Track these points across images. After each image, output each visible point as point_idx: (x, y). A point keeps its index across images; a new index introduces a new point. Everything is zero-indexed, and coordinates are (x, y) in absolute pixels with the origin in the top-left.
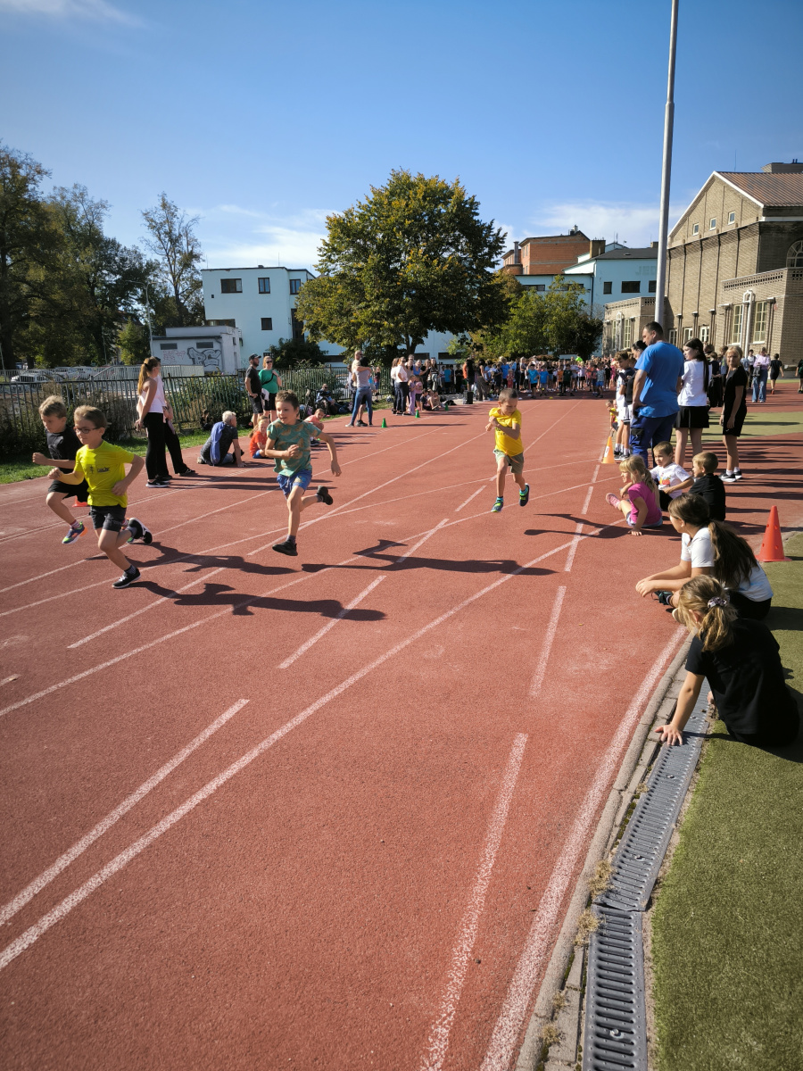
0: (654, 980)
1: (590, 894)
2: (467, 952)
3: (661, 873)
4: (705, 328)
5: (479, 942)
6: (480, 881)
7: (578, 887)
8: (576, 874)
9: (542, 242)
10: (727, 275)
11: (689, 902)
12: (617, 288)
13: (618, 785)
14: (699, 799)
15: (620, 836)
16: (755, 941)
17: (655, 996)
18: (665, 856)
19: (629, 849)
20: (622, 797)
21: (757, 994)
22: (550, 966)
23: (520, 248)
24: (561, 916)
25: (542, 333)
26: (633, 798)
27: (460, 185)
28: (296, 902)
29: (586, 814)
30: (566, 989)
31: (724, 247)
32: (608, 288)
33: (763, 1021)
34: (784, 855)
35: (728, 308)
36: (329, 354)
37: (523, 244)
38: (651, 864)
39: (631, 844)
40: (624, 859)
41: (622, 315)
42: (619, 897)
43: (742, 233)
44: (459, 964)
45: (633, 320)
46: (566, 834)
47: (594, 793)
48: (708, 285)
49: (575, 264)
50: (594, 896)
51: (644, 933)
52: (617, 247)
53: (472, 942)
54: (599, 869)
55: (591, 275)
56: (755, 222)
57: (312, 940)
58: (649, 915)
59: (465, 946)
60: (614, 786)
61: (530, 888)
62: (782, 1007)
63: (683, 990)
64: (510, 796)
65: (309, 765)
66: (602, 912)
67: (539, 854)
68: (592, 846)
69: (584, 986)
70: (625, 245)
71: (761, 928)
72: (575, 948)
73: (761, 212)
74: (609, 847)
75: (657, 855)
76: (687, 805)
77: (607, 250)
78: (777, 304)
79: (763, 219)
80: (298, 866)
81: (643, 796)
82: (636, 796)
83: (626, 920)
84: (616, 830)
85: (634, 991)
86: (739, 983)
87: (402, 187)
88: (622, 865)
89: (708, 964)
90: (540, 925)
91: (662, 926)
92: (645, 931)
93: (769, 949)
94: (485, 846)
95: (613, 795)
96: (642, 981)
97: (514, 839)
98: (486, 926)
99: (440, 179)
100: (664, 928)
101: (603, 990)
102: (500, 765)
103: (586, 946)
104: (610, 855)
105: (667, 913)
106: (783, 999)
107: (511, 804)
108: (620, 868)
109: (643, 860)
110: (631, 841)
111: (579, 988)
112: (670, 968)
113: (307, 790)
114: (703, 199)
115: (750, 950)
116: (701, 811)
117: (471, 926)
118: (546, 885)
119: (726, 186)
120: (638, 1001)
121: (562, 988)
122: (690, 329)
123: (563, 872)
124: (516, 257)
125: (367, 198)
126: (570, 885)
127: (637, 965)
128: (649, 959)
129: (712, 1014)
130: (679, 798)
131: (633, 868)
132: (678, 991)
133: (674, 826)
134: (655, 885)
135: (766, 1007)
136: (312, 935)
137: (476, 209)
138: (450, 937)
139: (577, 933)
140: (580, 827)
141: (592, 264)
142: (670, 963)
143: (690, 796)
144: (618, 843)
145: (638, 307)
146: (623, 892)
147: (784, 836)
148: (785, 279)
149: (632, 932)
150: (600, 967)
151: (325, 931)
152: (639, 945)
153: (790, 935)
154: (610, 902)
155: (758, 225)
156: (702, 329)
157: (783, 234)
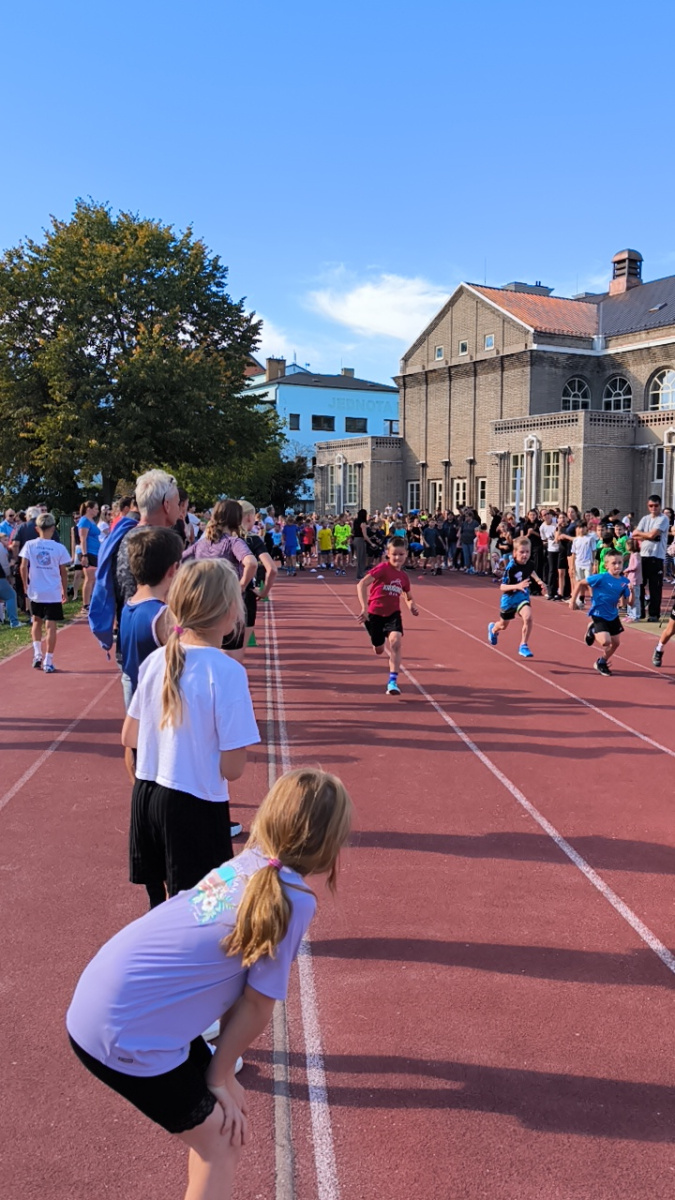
4: (461, 482)
10: (488, 414)
12: (306, 422)
31: (481, 378)
35: (503, 457)
41: (342, 458)
43: (506, 364)
45: (360, 466)
48: (462, 424)
52: (299, 370)
56: (523, 349)
70: (309, 369)
73: (530, 338)
77: (288, 372)
78: (574, 455)
79: (534, 347)
114: (448, 316)
119: (479, 301)
122: (438, 483)
141: (273, 388)
145: (368, 449)
148: (581, 423)
155: (529, 353)
156: (456, 482)
157: (556, 367)
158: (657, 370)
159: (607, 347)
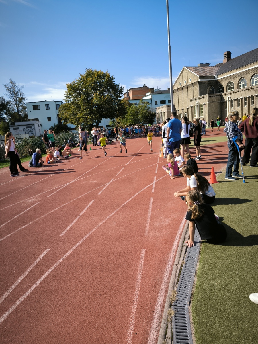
0: (194, 330)
1: (171, 303)
2: (132, 331)
3: (192, 291)
4: (186, 113)
5: (136, 326)
6: (134, 303)
7: (167, 301)
8: (165, 296)
9: (135, 89)
10: (191, 97)
11: (203, 300)
12: (159, 102)
13: (176, 263)
14: (202, 264)
15: (178, 280)
16: (224, 310)
17: (195, 336)
18: (193, 285)
19: (181, 284)
20: (177, 267)
21: (227, 330)
22: (160, 331)
23: (128, 91)
24: (162, 312)
25: (138, 117)
26: (181, 266)
27: (108, 73)
28: (71, 322)
29: (167, 274)
30: (166, 339)
31: (189, 89)
32: (156, 103)
33: (230, 339)
34: (229, 279)
35: (192, 107)
36: (71, 128)
37: (129, 90)
38: (189, 289)
39: (182, 283)
40: (180, 288)
41: (161, 110)
42: (180, 302)
43: (194, 84)
44: (130, 336)
45: (165, 112)
46: (161, 282)
47: (169, 266)
48: (186, 100)
49: (146, 96)
50: (172, 303)
51: (189, 313)
52: (158, 90)
53: (133, 326)
54: (173, 293)
55: (151, 99)
56: (197, 81)
57: (78, 336)
58: (190, 307)
59: (131, 329)
60: (175, 263)
61: (151, 304)
62: (235, 333)
63: (204, 333)
64: (142, 271)
65: (73, 270)
66: (175, 308)
67: (153, 291)
68: (170, 285)
69: (172, 336)
70: (160, 89)
71: (226, 306)
72: (168, 323)
73: (198, 78)
74: (175, 285)
75: (191, 286)
76: (198, 267)
77: (155, 91)
78: (206, 105)
79: (199, 80)
80: (71, 308)
81: (184, 265)
82: (182, 266)
83: (183, 310)
84: (177, 278)
85: (188, 335)
86: (221, 327)
87: (90, 74)
88: (180, 290)
89: (211, 322)
90: (155, 316)
91: (195, 310)
92: (190, 313)
93: (229, 313)
94: (135, 291)
95: (175, 266)
96: (190, 331)
97: (144, 287)
98: (138, 320)
99: (102, 71)
100: (195, 311)
101: (179, 337)
102: (137, 261)
103: (171, 322)
104: (176, 288)
105: (196, 305)
106: (235, 330)
107: (142, 274)
108: (179, 292)
109: (186, 288)
110: (182, 282)
111: (171, 337)
112: (199, 325)
113: (72, 279)
114: (182, 75)
115: (223, 314)
116: (203, 268)
117: (132, 321)
118: (156, 301)
119: (188, 71)
120: (190, 339)
121: (165, 339)
122: (182, 114)
123: (161, 296)
124: (127, 94)
125: (79, 78)
126: (164, 300)
127: (188, 326)
128: (192, 323)
129: (214, 340)
130: (195, 265)
131: (184, 291)
132: (203, 333)
133: (194, 274)
134: (191, 296)
135: (231, 334)
136: (78, 333)
137: (114, 80)
138: (125, 326)
139: (168, 317)
140: (165, 279)
141: (151, 96)
142: (199, 323)
143: (198, 263)
144: (178, 283)
145: (166, 108)
146: (181, 300)
147: (228, 273)
148: (207, 97)
149: (186, 314)
150: (177, 329)
151: (82, 331)
152: (188, 318)
153: (234, 307)
154: (178, 305)
155: (198, 82)
156: (185, 114)
157: (205, 84)
158: (229, 82)
159: (218, 78)
